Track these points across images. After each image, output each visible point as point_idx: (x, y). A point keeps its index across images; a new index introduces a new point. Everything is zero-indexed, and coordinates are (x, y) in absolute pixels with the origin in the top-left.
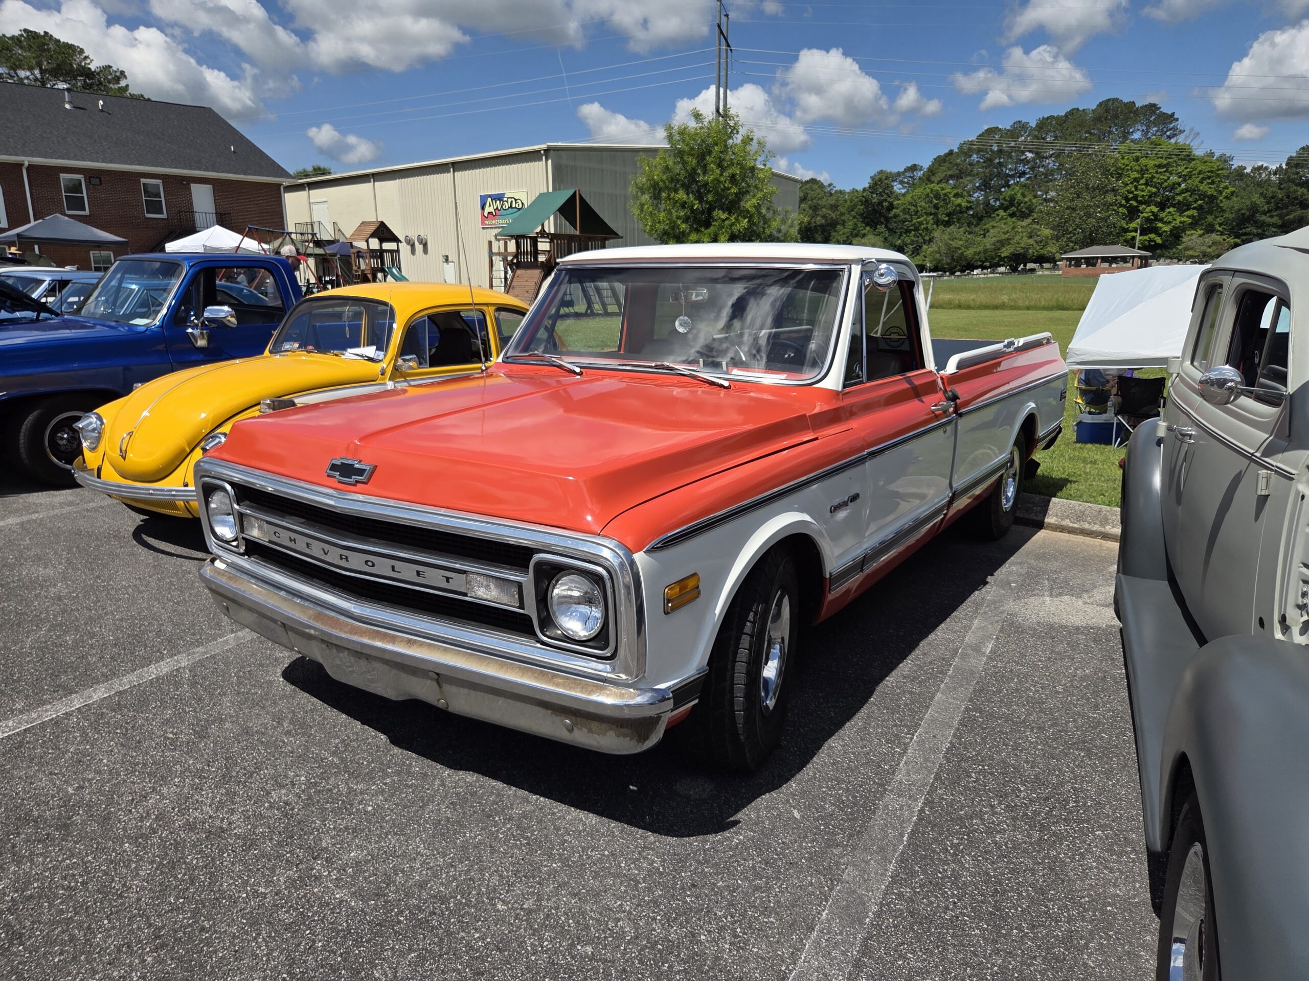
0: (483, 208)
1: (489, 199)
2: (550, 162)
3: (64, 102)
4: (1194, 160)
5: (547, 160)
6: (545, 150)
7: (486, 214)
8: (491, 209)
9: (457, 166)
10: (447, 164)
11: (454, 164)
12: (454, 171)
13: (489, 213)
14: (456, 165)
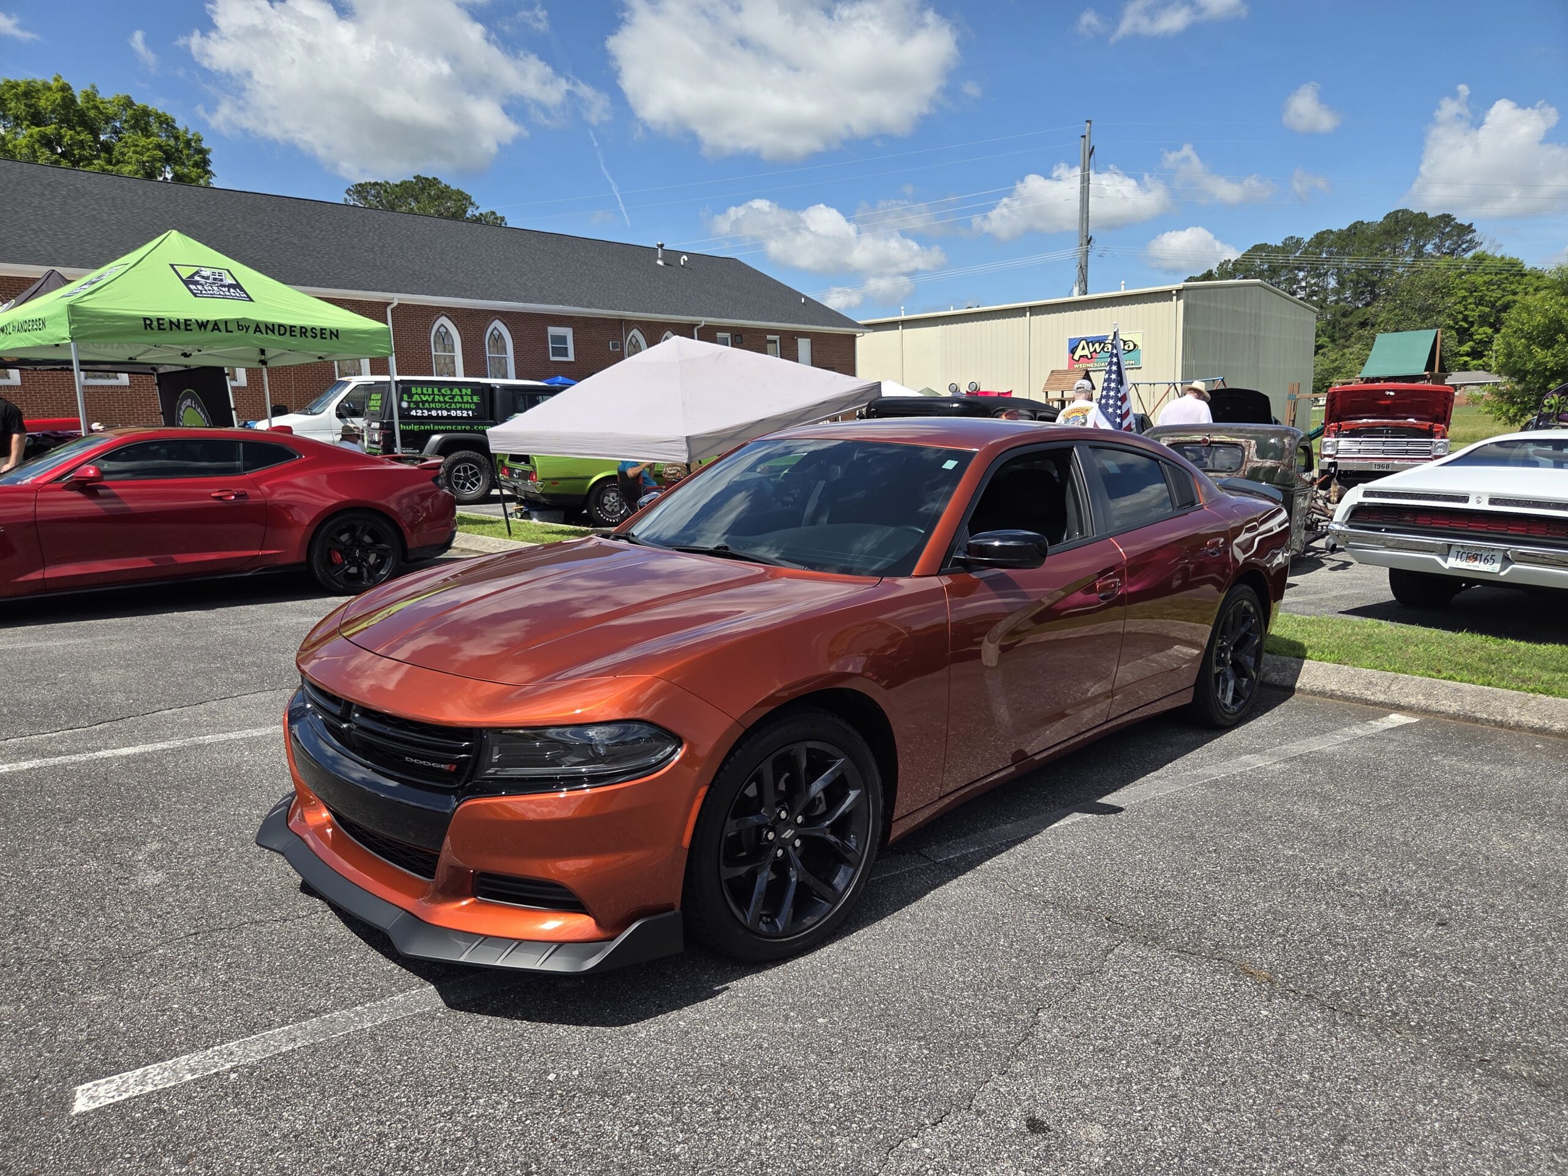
0: (1073, 351)
1: (1083, 343)
2: (1181, 302)
3: (657, 258)
4: (1525, 275)
5: (1178, 300)
6: (1177, 290)
7: (1076, 357)
8: (1086, 352)
9: (1035, 310)
10: (1024, 308)
11: (1031, 308)
12: (1031, 315)
13: (1081, 356)
14: (1032, 309)
